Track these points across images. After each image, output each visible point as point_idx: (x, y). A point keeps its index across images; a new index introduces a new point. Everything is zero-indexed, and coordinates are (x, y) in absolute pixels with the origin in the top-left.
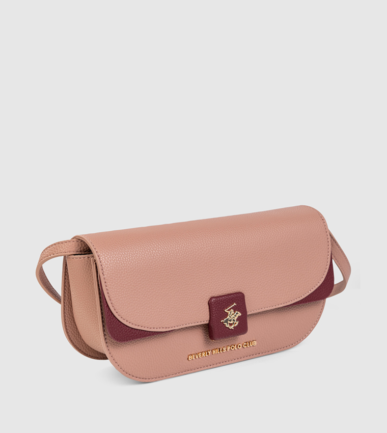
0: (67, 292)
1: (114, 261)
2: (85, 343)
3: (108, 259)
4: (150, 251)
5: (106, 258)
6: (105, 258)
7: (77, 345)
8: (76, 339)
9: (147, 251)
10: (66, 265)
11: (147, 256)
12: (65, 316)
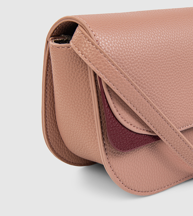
0: (49, 92)
1: (116, 47)
2: (68, 150)
3: (109, 45)
4: (155, 37)
5: (107, 44)
6: (105, 44)
7: (59, 153)
8: (58, 146)
9: (151, 36)
10: (49, 54)
11: (152, 43)
12: (46, 121)
